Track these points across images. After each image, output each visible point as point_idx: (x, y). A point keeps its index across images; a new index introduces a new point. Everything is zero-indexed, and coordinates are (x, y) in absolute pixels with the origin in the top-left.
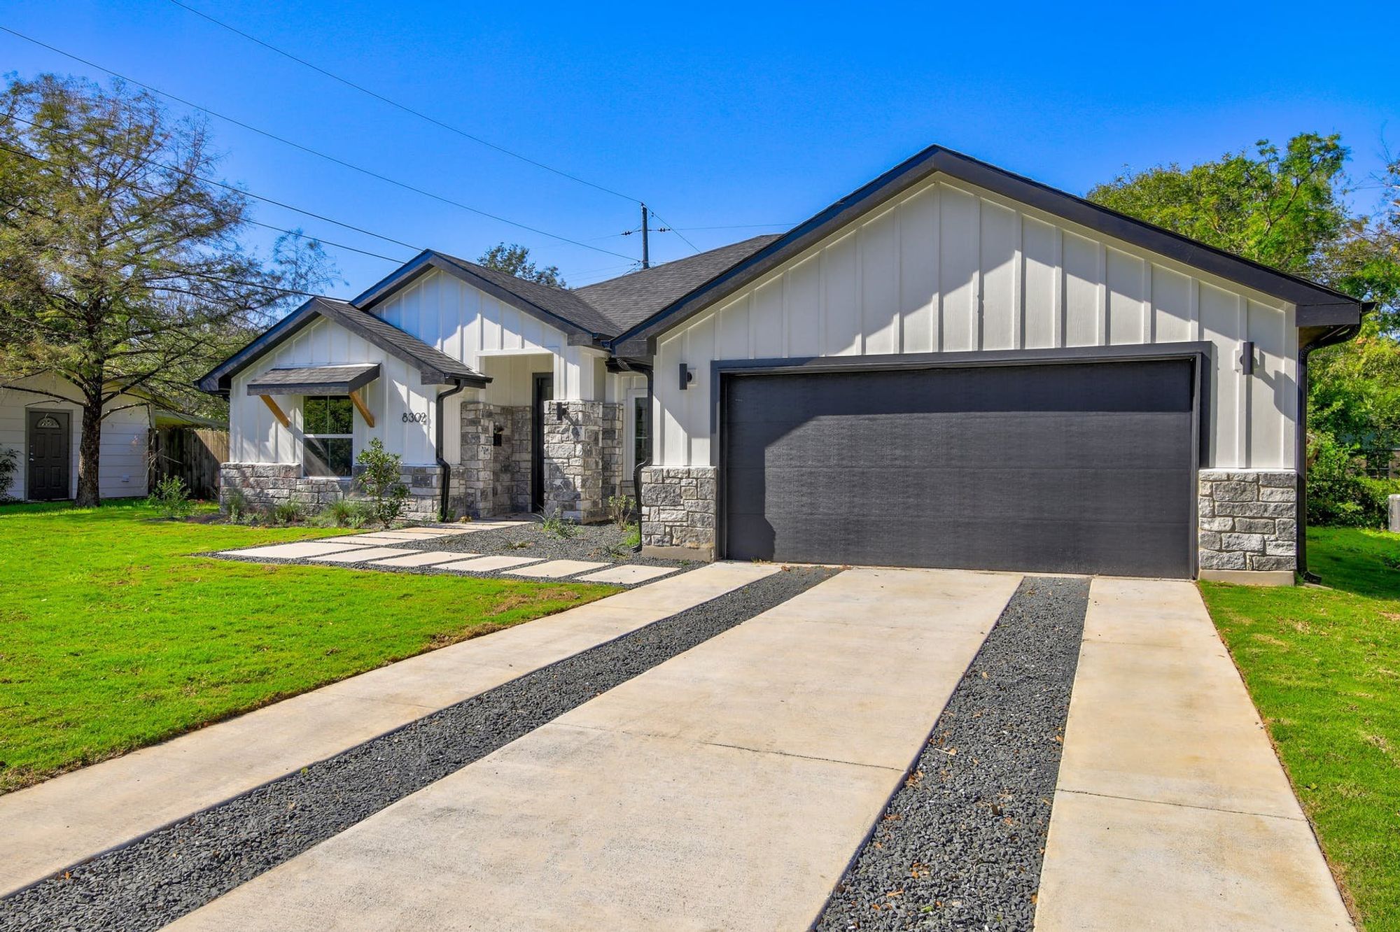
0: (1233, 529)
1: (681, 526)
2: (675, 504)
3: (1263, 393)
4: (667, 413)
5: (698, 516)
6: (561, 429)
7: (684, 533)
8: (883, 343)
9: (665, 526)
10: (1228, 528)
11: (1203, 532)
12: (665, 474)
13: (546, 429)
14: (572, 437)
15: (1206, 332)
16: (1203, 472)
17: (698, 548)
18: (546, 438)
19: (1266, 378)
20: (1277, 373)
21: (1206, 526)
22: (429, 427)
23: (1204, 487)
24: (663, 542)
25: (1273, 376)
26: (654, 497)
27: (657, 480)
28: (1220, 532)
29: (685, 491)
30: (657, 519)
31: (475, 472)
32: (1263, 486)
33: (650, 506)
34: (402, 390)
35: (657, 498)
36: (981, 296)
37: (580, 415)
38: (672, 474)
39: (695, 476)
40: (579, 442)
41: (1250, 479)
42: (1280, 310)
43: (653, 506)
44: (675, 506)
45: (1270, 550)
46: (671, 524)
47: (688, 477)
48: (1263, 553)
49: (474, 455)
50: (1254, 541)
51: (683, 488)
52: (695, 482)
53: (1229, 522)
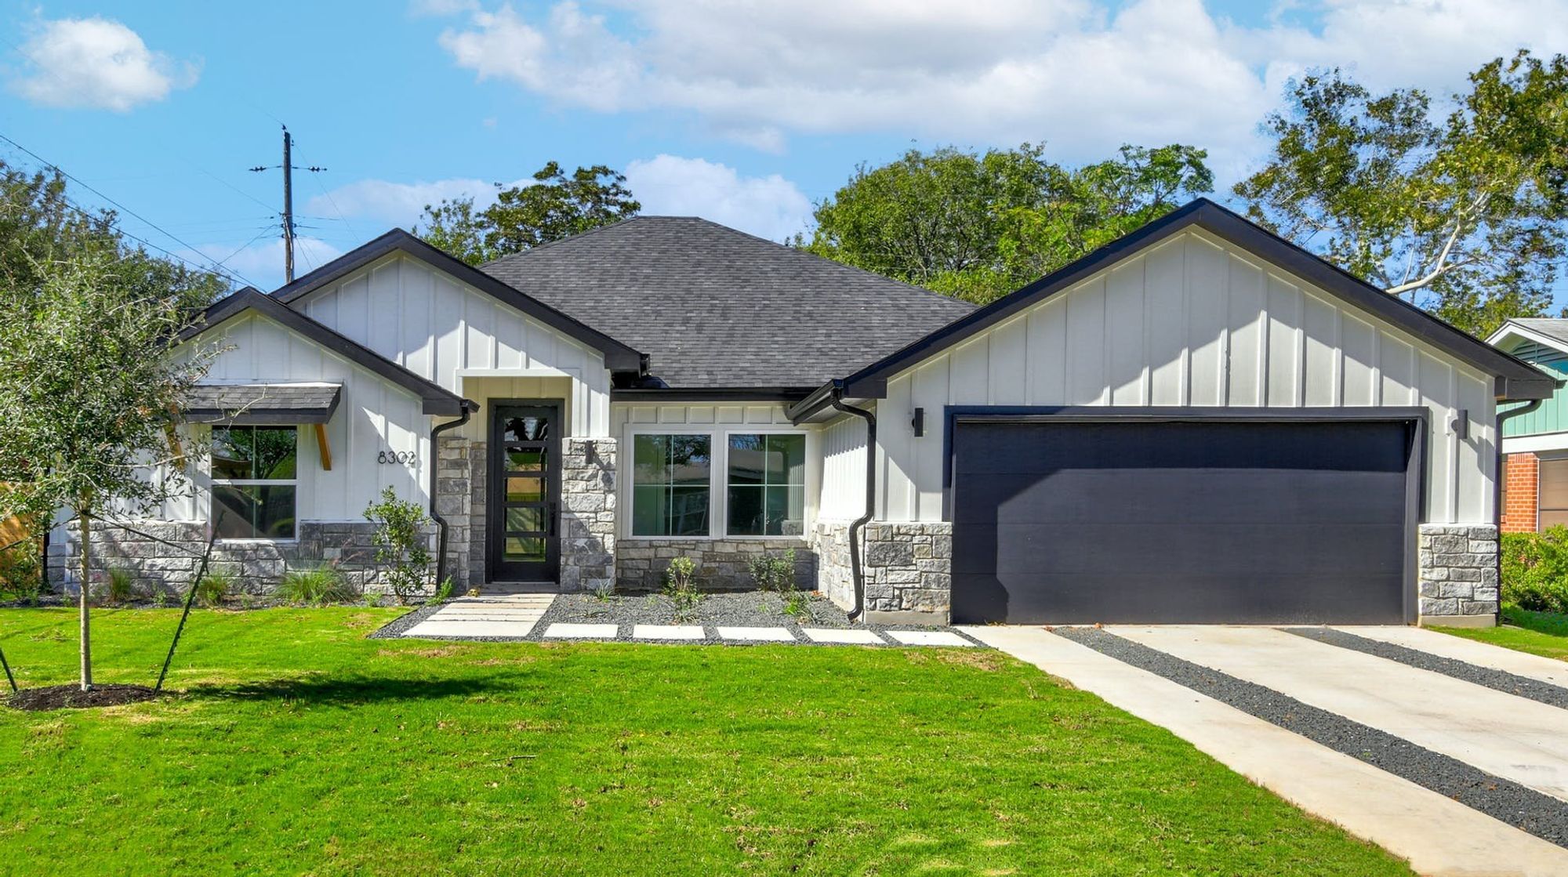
0: (1448, 579)
1: (913, 588)
2: (906, 563)
3: (1469, 455)
4: (891, 462)
5: (933, 576)
6: (586, 476)
7: (916, 595)
8: (1132, 395)
9: (894, 588)
10: (1444, 578)
11: (1425, 582)
12: (895, 530)
13: (565, 475)
14: (602, 485)
15: (1424, 399)
16: (1422, 528)
17: (932, 612)
18: (564, 486)
19: (1472, 444)
20: (1480, 438)
21: (1427, 576)
22: (418, 472)
23: (1425, 540)
24: (891, 606)
25: (1477, 441)
26: (882, 557)
27: (885, 537)
28: (1438, 581)
29: (918, 549)
30: (884, 581)
31: (459, 530)
32: (1472, 539)
33: (876, 567)
34: (378, 421)
35: (885, 556)
36: (1228, 353)
37: (613, 457)
38: (902, 530)
39: (930, 532)
40: (610, 492)
41: (1462, 533)
42: (1482, 382)
43: (879, 566)
44: (906, 566)
45: (1477, 597)
46: (901, 586)
47: (922, 534)
48: (1472, 599)
49: (458, 508)
50: (1464, 589)
51: (916, 547)
52: (929, 539)
53: (1445, 571)
